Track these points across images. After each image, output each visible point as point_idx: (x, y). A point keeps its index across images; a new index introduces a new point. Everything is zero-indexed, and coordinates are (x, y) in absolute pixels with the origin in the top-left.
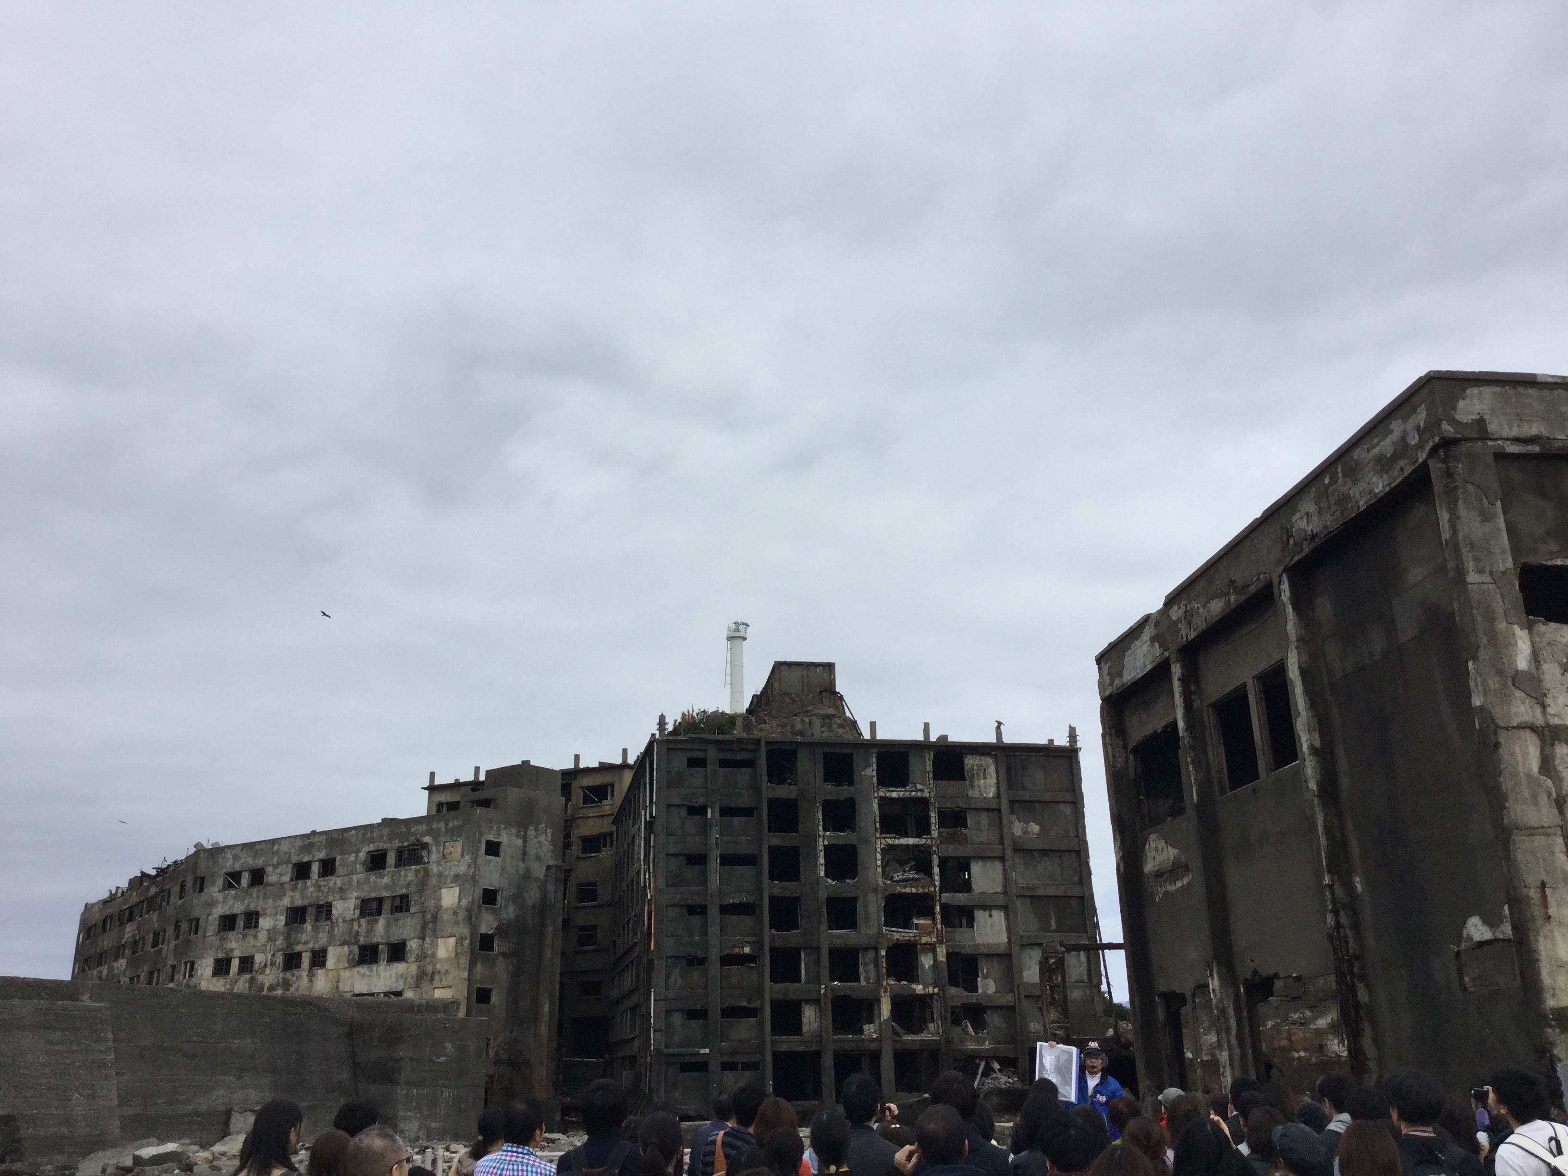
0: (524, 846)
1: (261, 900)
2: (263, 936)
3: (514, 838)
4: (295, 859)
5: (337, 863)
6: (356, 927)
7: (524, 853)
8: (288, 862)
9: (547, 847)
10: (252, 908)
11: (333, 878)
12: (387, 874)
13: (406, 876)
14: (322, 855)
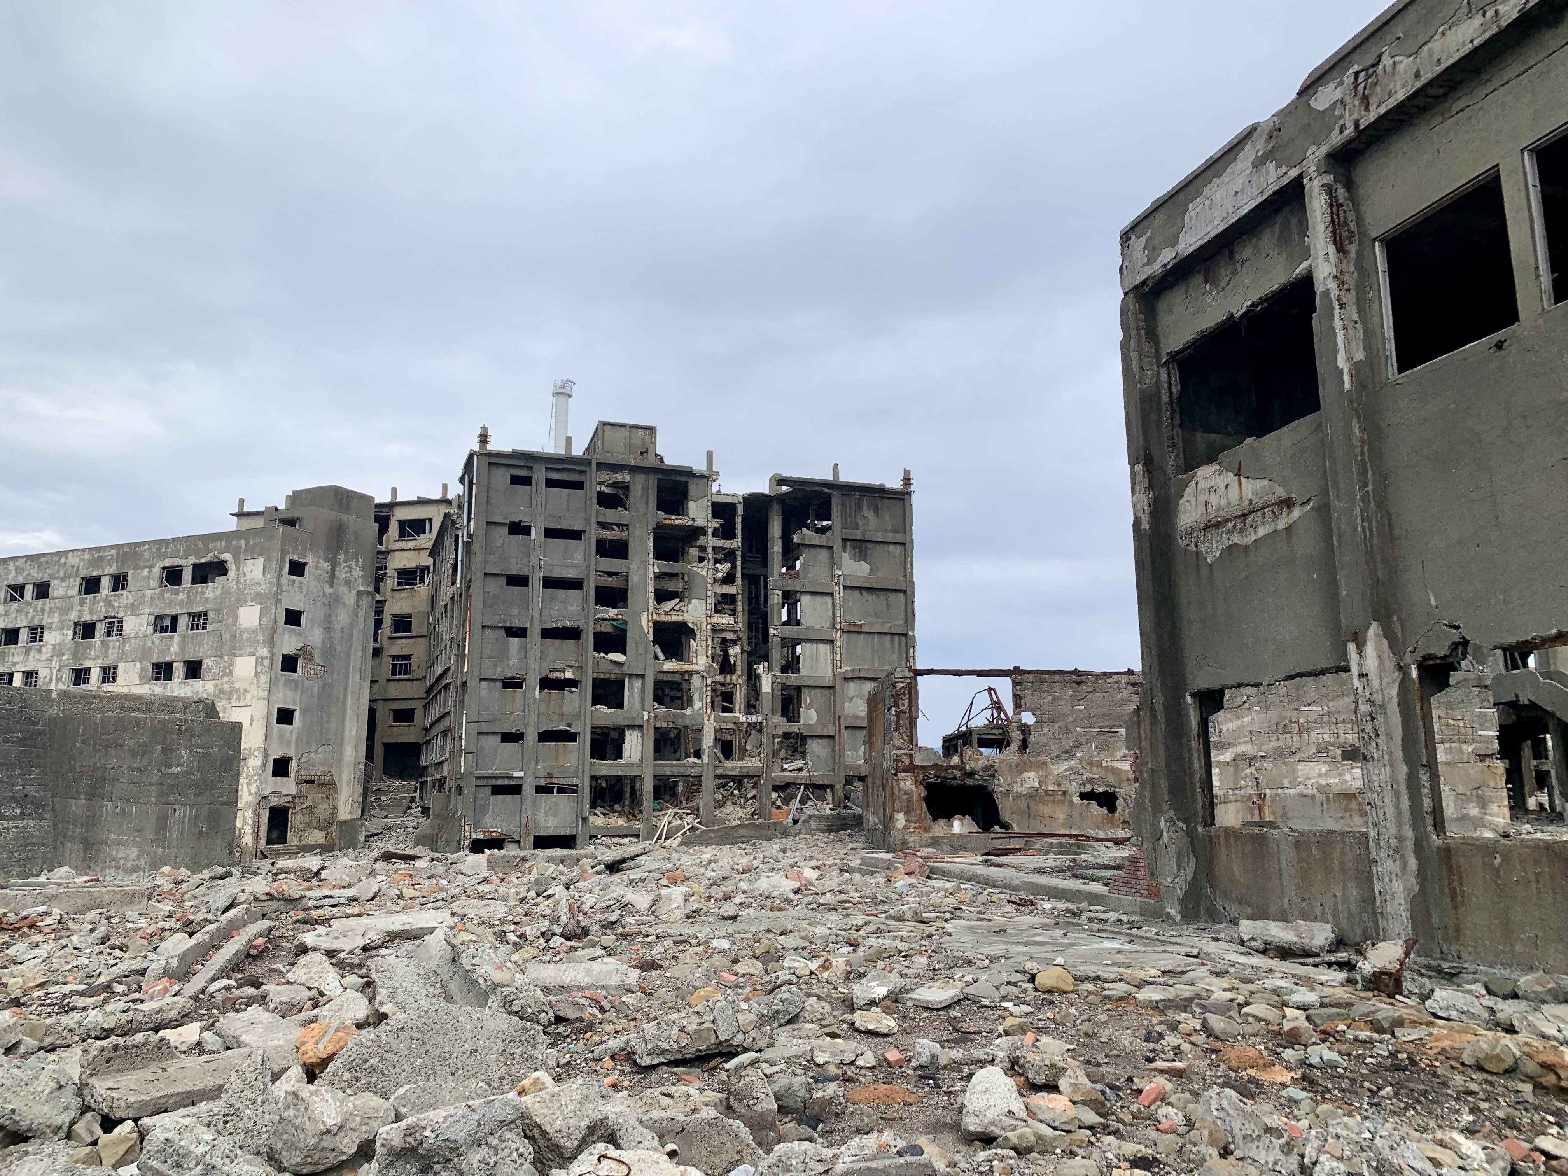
0: (333, 570)
1: (46, 615)
2: (47, 651)
3: (321, 561)
4: (84, 573)
5: (129, 578)
6: (149, 644)
7: (332, 576)
8: (77, 575)
9: (357, 573)
10: (36, 623)
11: (124, 592)
12: (183, 591)
13: (203, 593)
14: (113, 570)
